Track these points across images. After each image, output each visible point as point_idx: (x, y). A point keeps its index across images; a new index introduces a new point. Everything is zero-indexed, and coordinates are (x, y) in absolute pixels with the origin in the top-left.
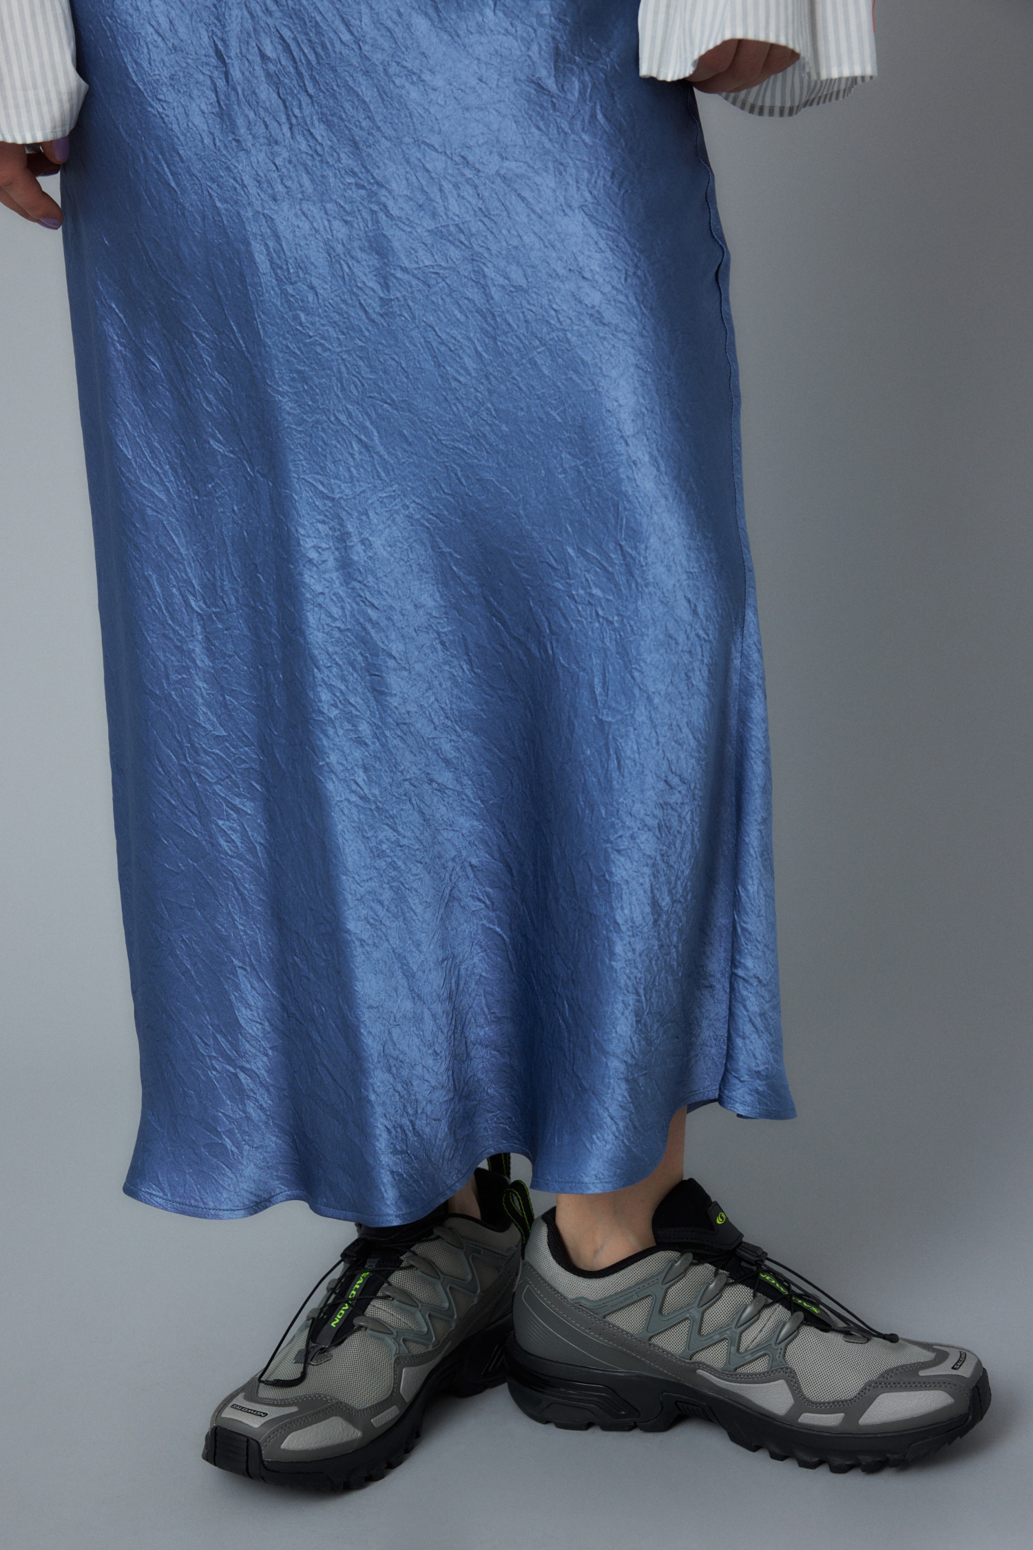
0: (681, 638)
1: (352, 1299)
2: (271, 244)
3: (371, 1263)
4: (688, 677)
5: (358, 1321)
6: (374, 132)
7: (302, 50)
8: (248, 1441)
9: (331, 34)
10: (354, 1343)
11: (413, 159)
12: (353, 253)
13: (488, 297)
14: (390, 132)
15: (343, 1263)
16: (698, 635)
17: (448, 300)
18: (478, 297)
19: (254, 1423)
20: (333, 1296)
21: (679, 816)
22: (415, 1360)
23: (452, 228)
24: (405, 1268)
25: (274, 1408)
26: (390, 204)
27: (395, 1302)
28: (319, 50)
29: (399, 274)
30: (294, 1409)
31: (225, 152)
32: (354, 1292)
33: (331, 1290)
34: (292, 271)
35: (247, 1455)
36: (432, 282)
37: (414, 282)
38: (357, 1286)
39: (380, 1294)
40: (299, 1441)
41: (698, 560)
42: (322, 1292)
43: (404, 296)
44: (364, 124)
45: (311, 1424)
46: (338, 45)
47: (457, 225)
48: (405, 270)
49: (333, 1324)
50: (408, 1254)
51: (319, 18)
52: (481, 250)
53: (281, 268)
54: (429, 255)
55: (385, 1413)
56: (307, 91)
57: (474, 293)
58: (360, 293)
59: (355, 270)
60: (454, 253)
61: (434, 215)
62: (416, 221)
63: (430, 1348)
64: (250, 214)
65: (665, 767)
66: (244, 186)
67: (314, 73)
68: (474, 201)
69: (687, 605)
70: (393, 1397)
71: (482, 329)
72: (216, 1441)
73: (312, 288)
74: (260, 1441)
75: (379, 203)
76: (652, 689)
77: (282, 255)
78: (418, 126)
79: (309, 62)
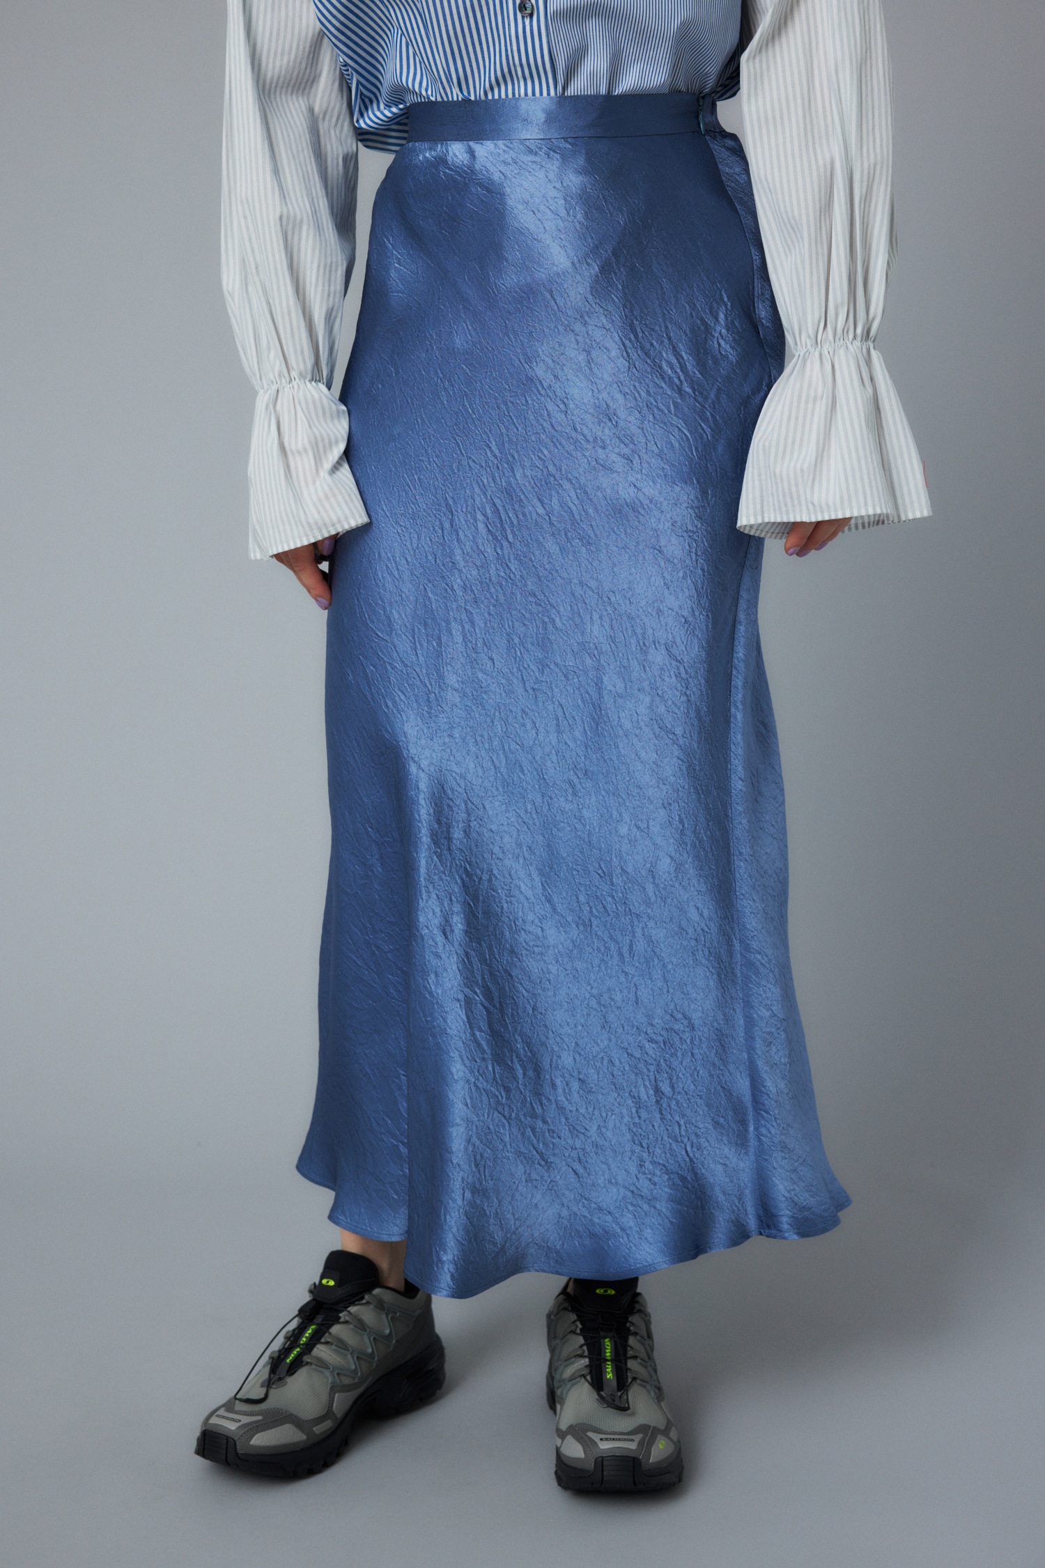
0: (691, 931)
1: (303, 1344)
2: (467, 627)
3: (319, 1319)
4: (694, 955)
5: (306, 1358)
6: (553, 572)
7: (507, 513)
8: (227, 1439)
9: (530, 508)
10: (302, 1375)
11: (576, 594)
12: (526, 645)
13: (601, 696)
14: (565, 575)
15: (297, 1319)
16: (702, 929)
17: (577, 692)
18: (595, 696)
19: (232, 1426)
20: (288, 1343)
21: (681, 1038)
22: (345, 1389)
23: (591, 645)
24: (342, 1323)
25: (245, 1417)
26: (557, 620)
27: (334, 1347)
28: (520, 516)
29: (552, 666)
30: (260, 1418)
31: (442, 568)
32: (304, 1339)
33: (287, 1338)
34: (479, 645)
35: (227, 1448)
36: (571, 677)
37: (560, 674)
38: (307, 1335)
39: (323, 1340)
40: (262, 1440)
41: (705, 883)
42: (280, 1341)
43: (551, 682)
44: (547, 566)
45: (271, 1428)
46: (534, 516)
47: (595, 644)
48: (556, 664)
49: (288, 1361)
50: (345, 1313)
51: (522, 497)
52: (605, 664)
53: (471, 642)
54: (573, 659)
55: (323, 1424)
56: (507, 539)
57: (592, 690)
58: (524, 671)
59: (525, 656)
60: (588, 661)
61: (583, 633)
62: (572, 635)
63: (357, 1381)
64: (454, 607)
65: (672, 1006)
66: (453, 589)
67: (515, 529)
68: (608, 630)
69: (696, 911)
70: (328, 1414)
71: (591, 715)
72: (205, 1440)
73: (491, 659)
74: (236, 1439)
75: (549, 617)
76: (667, 960)
77: (474, 634)
78: (584, 573)
79: (512, 522)
